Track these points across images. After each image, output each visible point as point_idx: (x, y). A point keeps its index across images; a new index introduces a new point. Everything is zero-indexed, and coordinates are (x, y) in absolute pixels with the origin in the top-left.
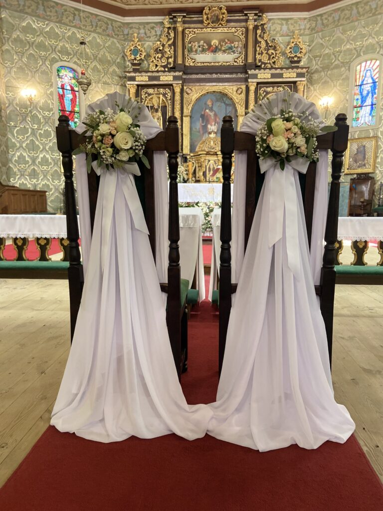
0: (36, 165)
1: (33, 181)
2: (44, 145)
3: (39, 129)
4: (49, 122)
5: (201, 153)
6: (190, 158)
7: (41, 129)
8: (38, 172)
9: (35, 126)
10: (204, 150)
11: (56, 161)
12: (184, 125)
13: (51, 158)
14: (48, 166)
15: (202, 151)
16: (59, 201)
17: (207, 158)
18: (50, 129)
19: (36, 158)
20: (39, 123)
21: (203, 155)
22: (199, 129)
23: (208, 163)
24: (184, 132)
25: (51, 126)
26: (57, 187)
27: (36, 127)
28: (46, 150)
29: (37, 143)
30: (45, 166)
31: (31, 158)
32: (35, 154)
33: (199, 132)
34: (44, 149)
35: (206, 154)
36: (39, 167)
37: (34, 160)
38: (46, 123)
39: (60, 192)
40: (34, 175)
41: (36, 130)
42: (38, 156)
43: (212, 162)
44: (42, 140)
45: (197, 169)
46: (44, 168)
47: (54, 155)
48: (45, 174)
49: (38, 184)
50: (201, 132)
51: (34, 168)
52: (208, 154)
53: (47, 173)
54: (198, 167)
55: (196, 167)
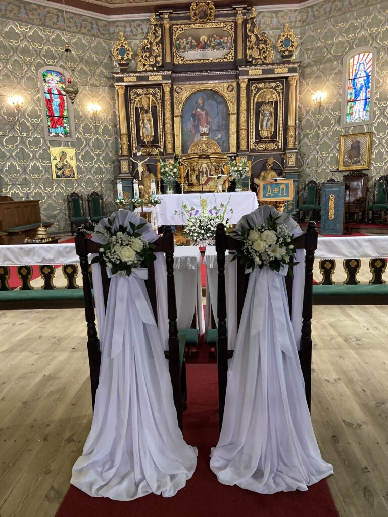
0: (27, 174)
1: (25, 190)
2: (34, 153)
3: (28, 137)
4: (38, 129)
5: (193, 156)
6: (182, 161)
7: (30, 137)
8: (30, 180)
10: (196, 154)
11: (47, 168)
12: (175, 125)
13: (42, 165)
14: (40, 174)
15: (194, 154)
16: (52, 208)
17: (199, 161)
18: (39, 137)
19: (27, 167)
20: (28, 131)
21: (195, 159)
22: (191, 128)
23: (201, 166)
24: (175, 133)
25: (40, 133)
26: (49, 195)
27: (25, 135)
28: (37, 158)
29: (27, 151)
30: (36, 174)
31: (22, 167)
32: (25, 162)
33: (191, 132)
34: (34, 156)
35: (199, 158)
36: (30, 175)
37: (25, 169)
38: (35, 130)
39: (53, 200)
40: (26, 184)
41: (25, 138)
42: (29, 165)
43: (204, 165)
44: (32, 148)
46: (35, 176)
47: (45, 163)
48: (37, 182)
49: (30, 193)
50: (193, 132)
51: (25, 177)
53: (39, 181)
54: (191, 170)
55: (188, 170)
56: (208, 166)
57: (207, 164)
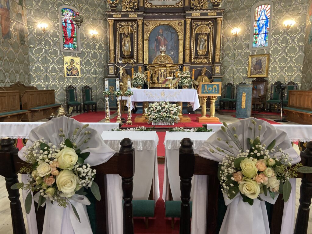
0: (48, 72)
1: (46, 83)
2: (53, 59)
4: (57, 44)
5: (156, 65)
6: (148, 68)
7: (51, 49)
8: (49, 77)
9: (47, 47)
10: (157, 63)
11: (61, 69)
12: (144, 45)
13: (58, 67)
14: (56, 73)
15: (156, 64)
16: (63, 95)
17: (160, 68)
18: (57, 49)
19: (48, 68)
20: (50, 45)
21: (157, 67)
22: (154, 48)
23: (160, 71)
24: (145, 50)
25: (58, 47)
26: (62, 86)
28: (55, 63)
29: (48, 58)
30: (54, 73)
31: (45, 68)
32: (47, 65)
33: (154, 50)
34: (53, 61)
35: (159, 66)
36: (50, 74)
38: (55, 45)
39: (64, 90)
40: (47, 79)
41: (48, 50)
42: (49, 67)
43: (162, 71)
44: (52, 56)
45: (153, 75)
46: (53, 74)
47: (60, 66)
48: (54, 78)
49: (49, 85)
50: (156, 50)
51: (46, 74)
52: (160, 66)
54: (154, 74)
55: (152, 73)
56: (165, 72)
57: (164, 70)
